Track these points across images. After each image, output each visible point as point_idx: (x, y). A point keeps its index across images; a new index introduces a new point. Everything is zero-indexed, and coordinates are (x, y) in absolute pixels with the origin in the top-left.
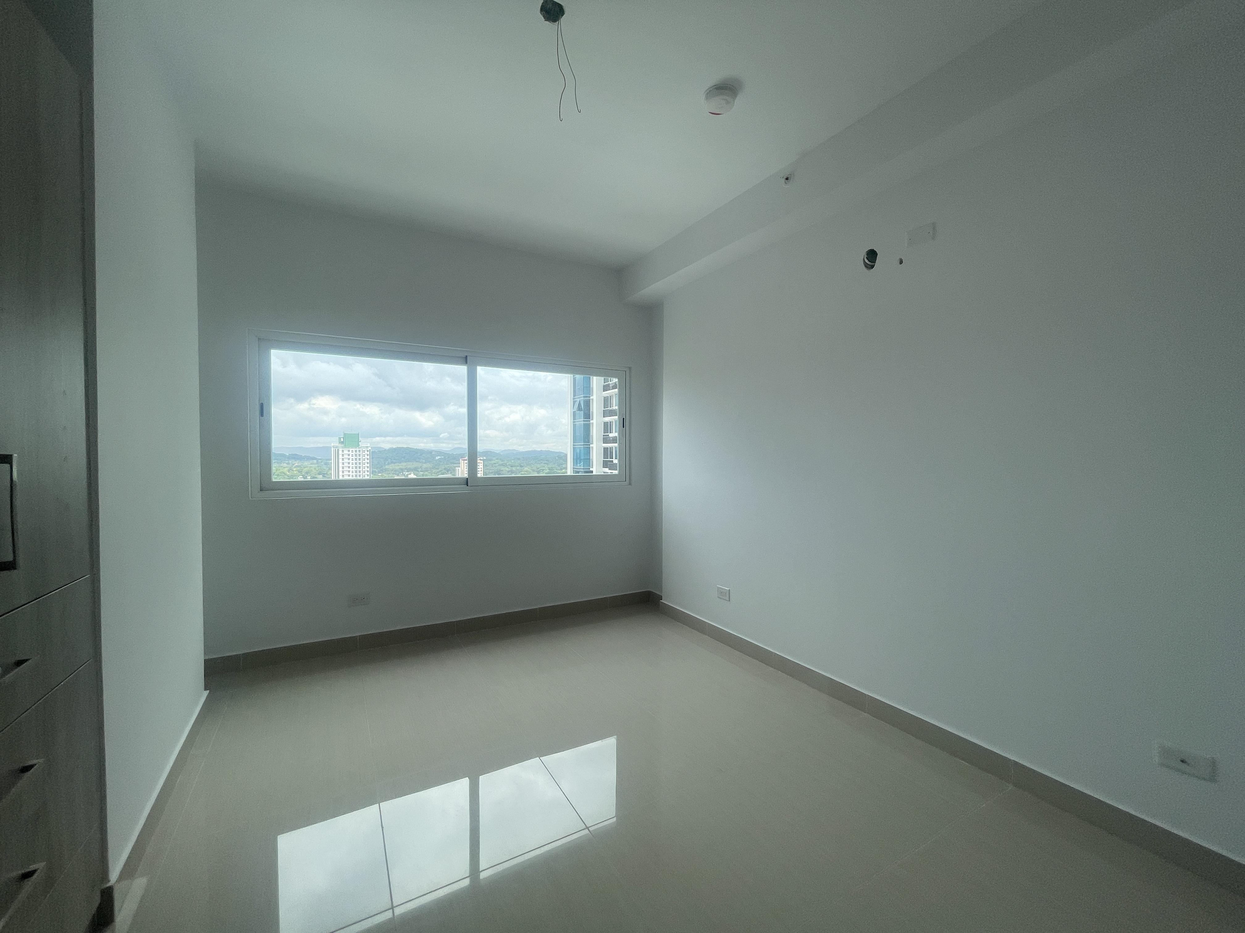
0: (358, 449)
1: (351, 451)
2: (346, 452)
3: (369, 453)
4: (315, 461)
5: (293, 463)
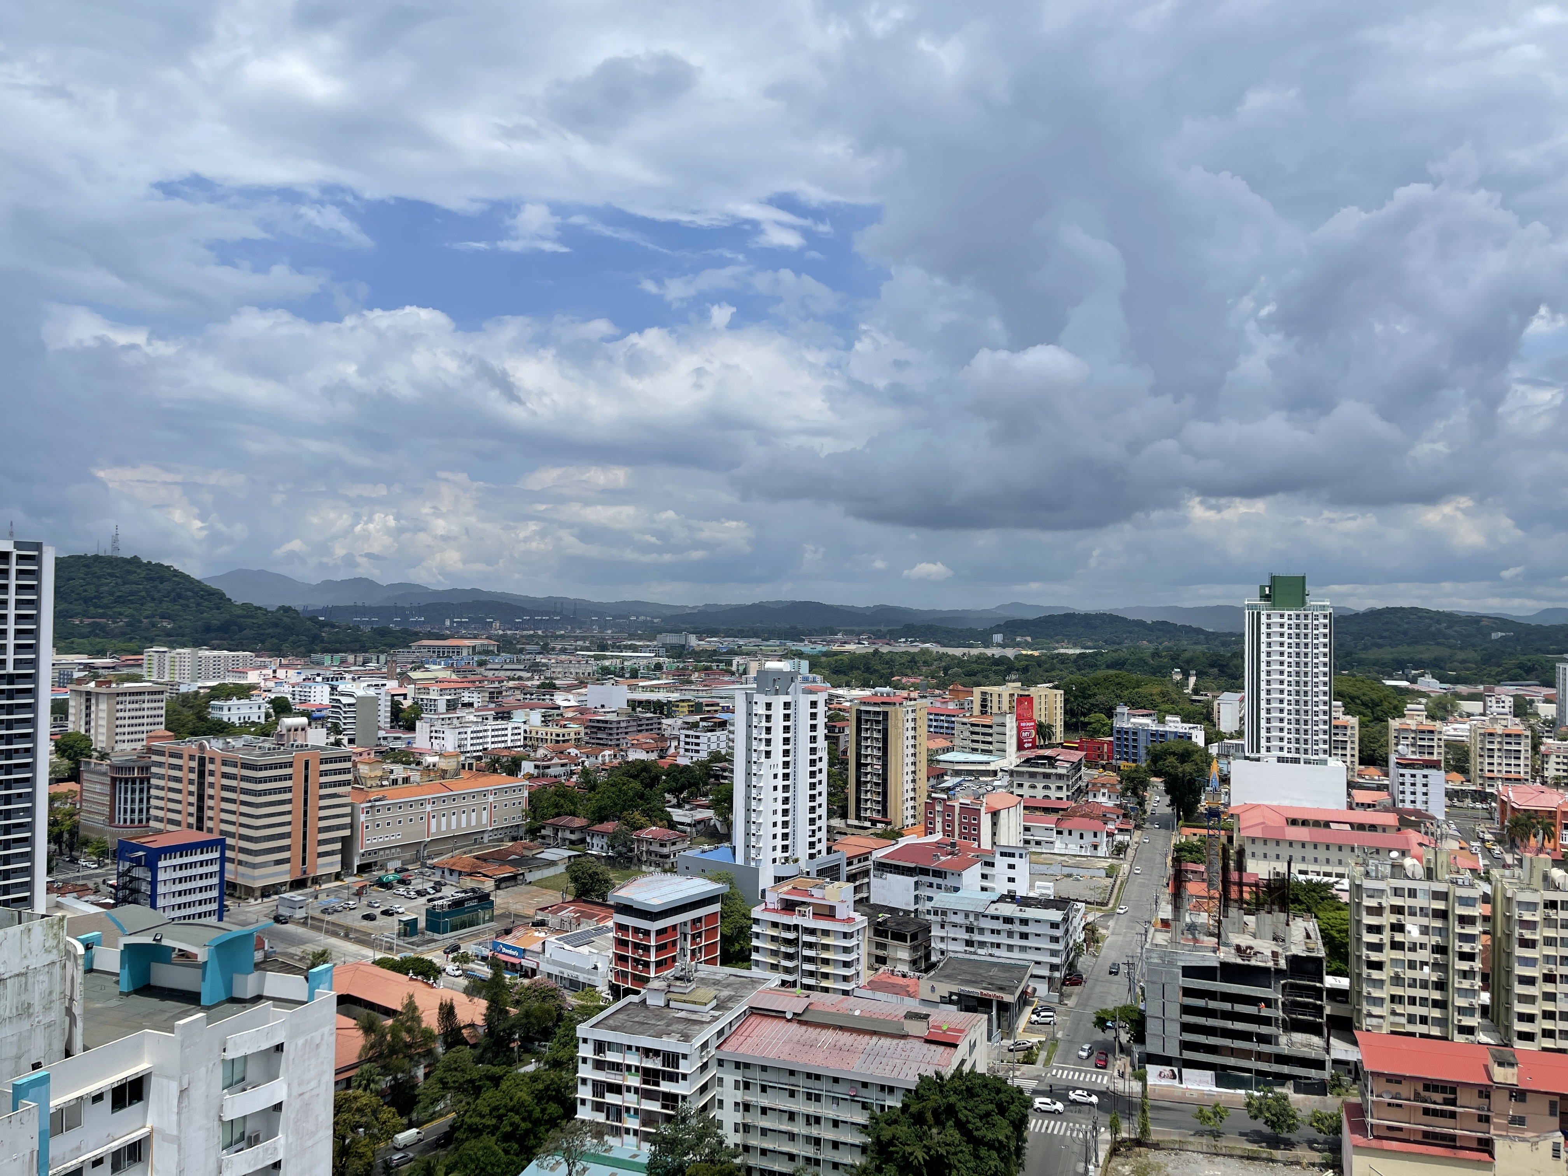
0: (1302, 613)
1: (1286, 617)
2: (1275, 619)
3: (1327, 621)
4: (1202, 637)
5: (1160, 640)
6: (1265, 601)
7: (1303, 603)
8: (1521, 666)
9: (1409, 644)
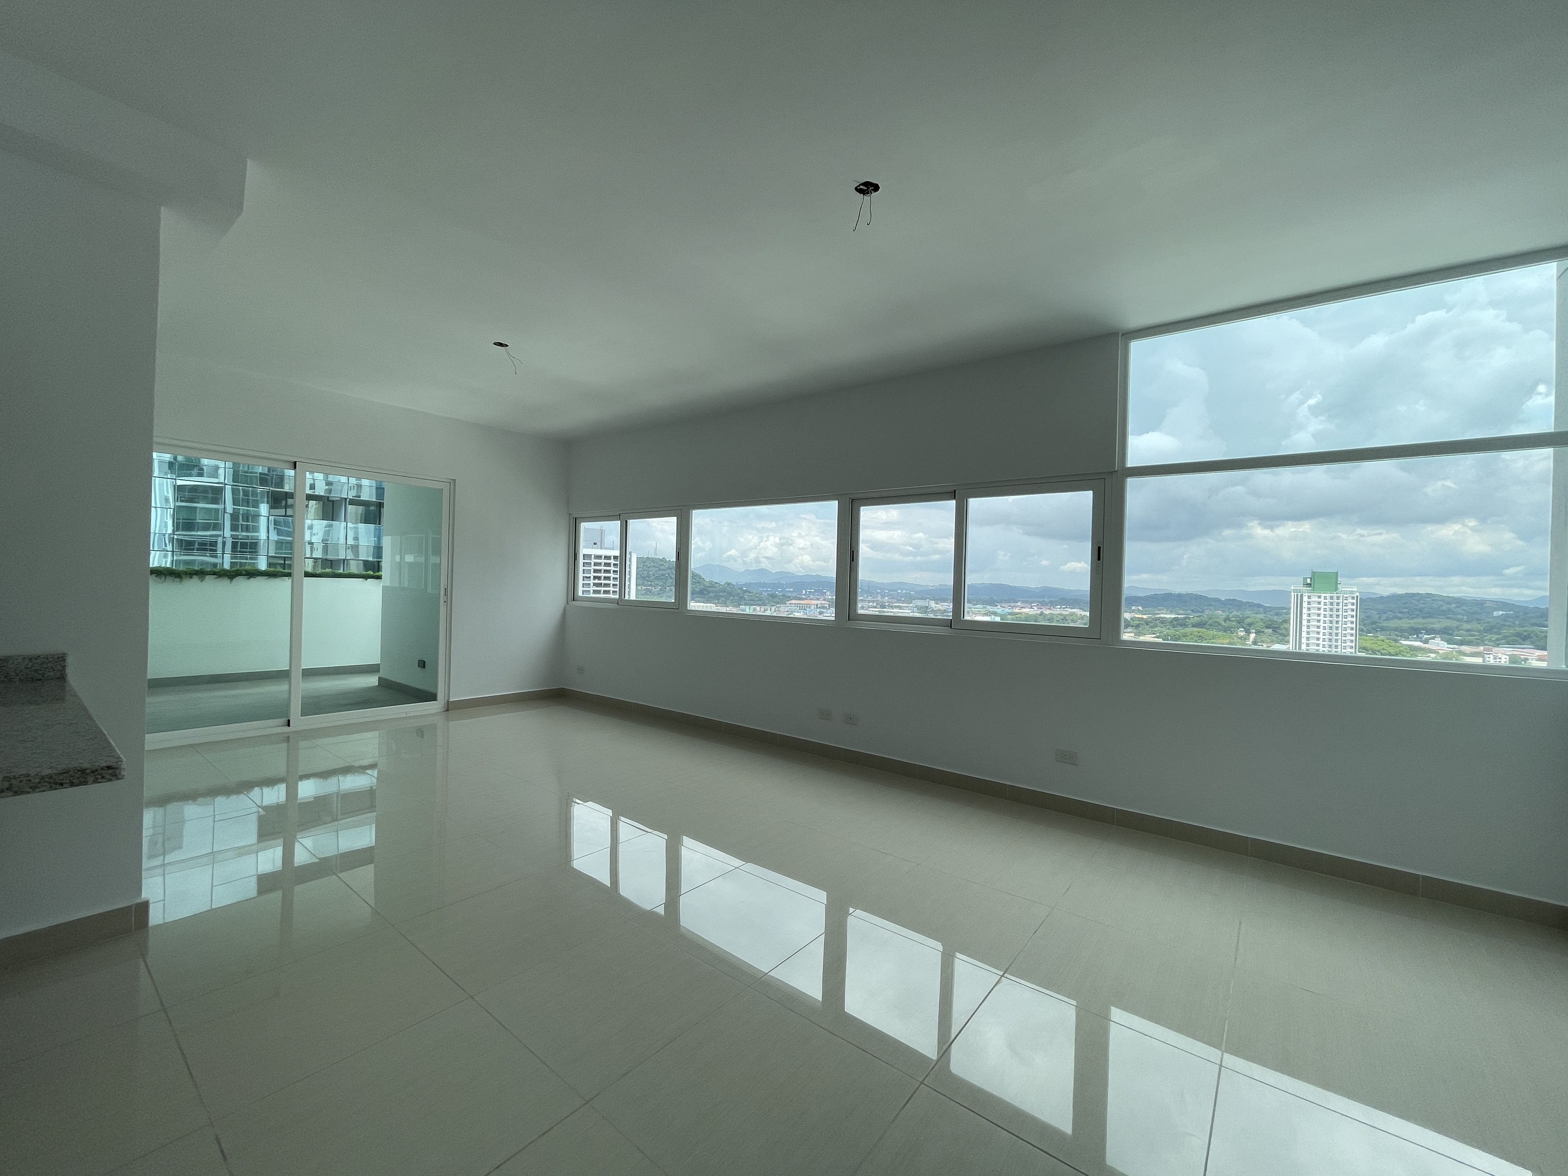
0: (1335, 595)
1: (1323, 598)
2: (1314, 599)
3: (1355, 601)
4: (1261, 609)
5: (1230, 611)
6: (1306, 587)
7: (1336, 589)
8: (1518, 635)
9: (1423, 618)
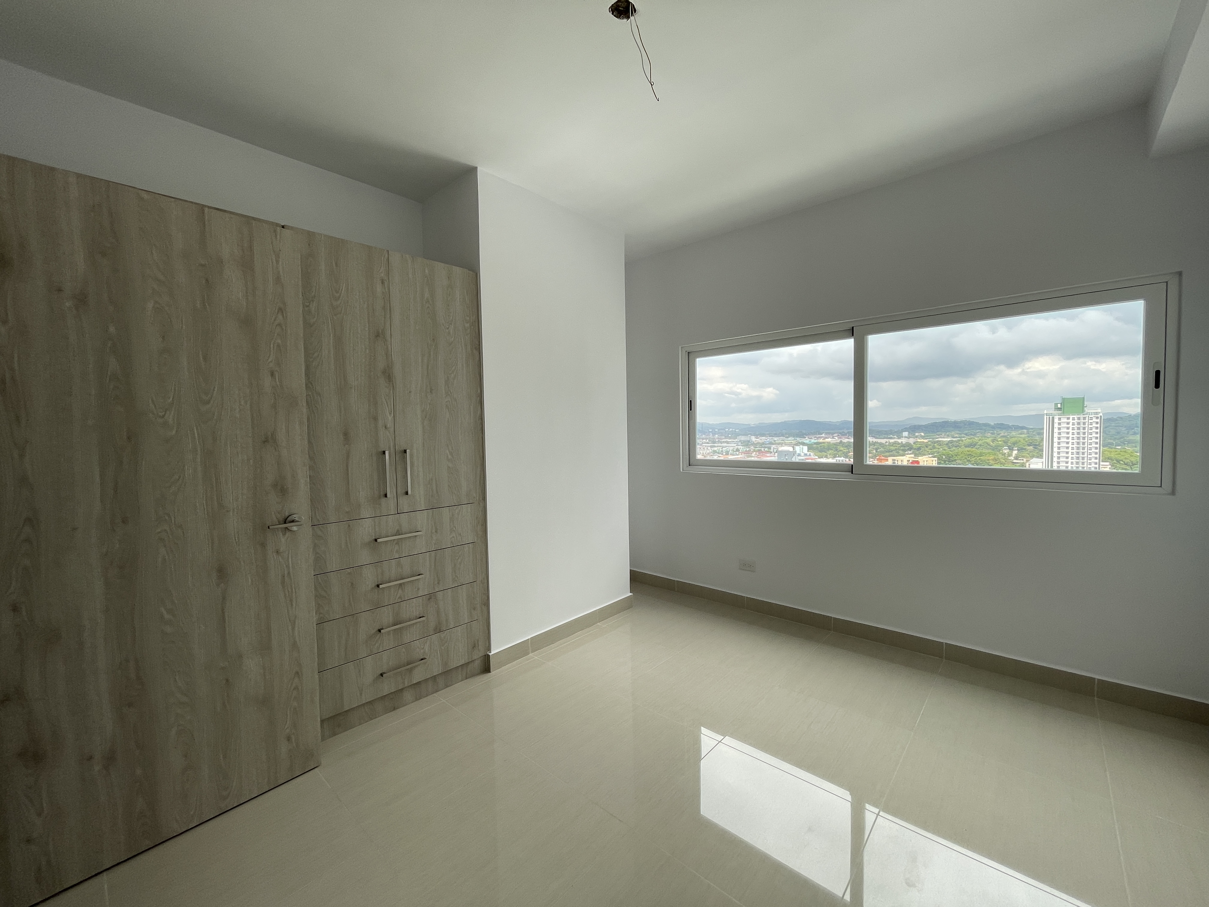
0: (1082, 416)
1: (1071, 419)
2: (1064, 420)
3: (1098, 420)
5: (998, 433)
6: (1057, 411)
7: (1083, 411)
